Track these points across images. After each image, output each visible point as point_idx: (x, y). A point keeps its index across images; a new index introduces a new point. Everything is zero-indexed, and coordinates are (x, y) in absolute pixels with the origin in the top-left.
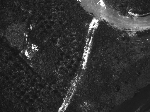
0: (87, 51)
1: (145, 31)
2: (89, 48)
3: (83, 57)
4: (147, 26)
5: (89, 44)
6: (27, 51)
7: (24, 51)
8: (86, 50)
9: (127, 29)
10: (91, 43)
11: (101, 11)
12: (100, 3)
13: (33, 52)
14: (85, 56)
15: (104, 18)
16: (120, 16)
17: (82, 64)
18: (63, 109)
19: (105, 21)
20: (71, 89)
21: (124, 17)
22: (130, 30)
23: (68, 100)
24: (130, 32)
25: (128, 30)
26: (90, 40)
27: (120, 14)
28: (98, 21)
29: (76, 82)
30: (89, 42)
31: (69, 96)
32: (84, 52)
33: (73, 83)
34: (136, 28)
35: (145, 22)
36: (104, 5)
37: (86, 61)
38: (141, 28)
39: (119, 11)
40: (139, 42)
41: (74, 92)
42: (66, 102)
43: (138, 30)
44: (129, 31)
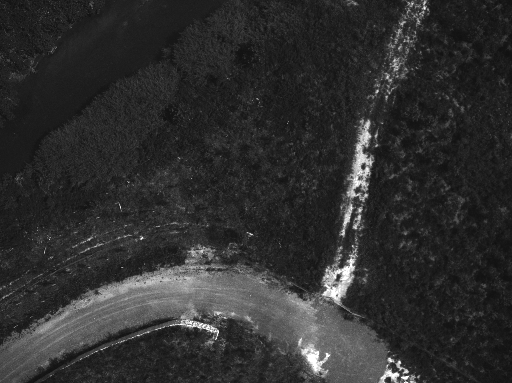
1: (151, 269)
3: (370, 162)
8: (360, 186)
9: (219, 270)
10: (344, 214)
14: (363, 167)
15: (305, 306)
16: (248, 319)
19: (301, 296)
21: (233, 314)
22: (208, 270)
24: (208, 263)
25: (213, 270)
27: (249, 323)
28: (325, 294)
31: (411, 24)
32: (367, 181)
33: (400, 71)
35: (156, 302)
37: (359, 148)
38: (166, 280)
39: (251, 336)
40: (172, 228)
43: (180, 269)
44: (213, 266)
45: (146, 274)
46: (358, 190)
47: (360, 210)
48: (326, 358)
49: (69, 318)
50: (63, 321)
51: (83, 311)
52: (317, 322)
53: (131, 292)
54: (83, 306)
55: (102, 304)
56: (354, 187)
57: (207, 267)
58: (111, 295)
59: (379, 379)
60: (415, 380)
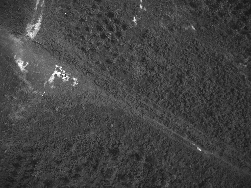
11: (21, 51)
19: (16, 36)
28: (27, 35)
36: (17, 61)
48: (27, 65)
59: (51, 75)
60: (69, 76)
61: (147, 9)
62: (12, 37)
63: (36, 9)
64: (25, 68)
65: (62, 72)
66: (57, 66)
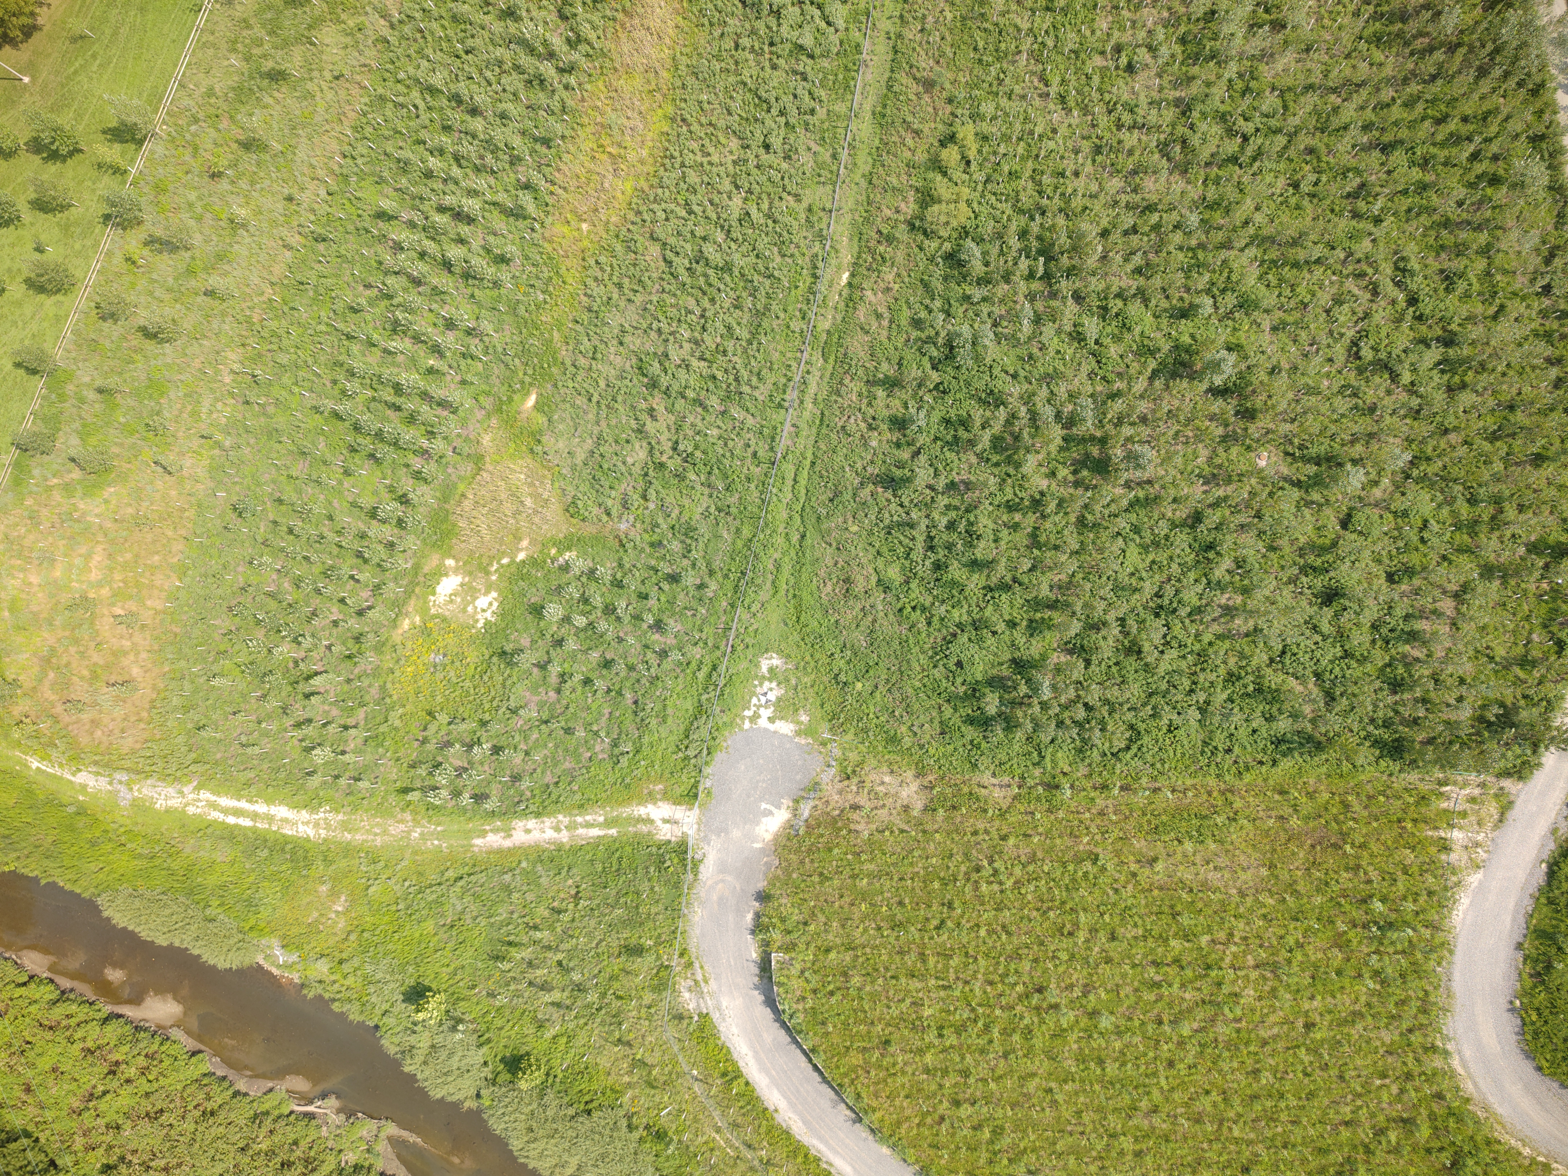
0: (550, 834)
1: (727, 1051)
2: (564, 837)
3: (521, 825)
4: (750, 1054)
5: (581, 831)
6: (462, 585)
7: (456, 571)
8: (552, 828)
9: (702, 967)
10: (592, 838)
11: (736, 833)
12: (771, 813)
13: (464, 611)
14: (528, 831)
15: (712, 853)
16: (747, 919)
17: (491, 831)
18: (285, 820)
19: (701, 861)
20: (377, 824)
21: (749, 938)
22: (706, 981)
23: (328, 827)
24: (698, 984)
25: (703, 975)
26: (599, 825)
27: (752, 917)
28: (691, 832)
29: (409, 832)
30: (588, 825)
31: (345, 826)
32: (543, 822)
33: (403, 822)
34: (724, 1004)
35: (765, 1035)
36: (768, 837)
37: (508, 843)
38: (735, 1030)
41: (367, 841)
42: (317, 825)
43: (715, 1016)
44: (699, 977)
45: (735, 1056)
46: (557, 829)
47: (579, 819)
48: (768, 807)
49: (821, 1139)
50: (826, 1143)
51: (805, 1122)
52: (726, 831)
53: (763, 1069)
54: (800, 1124)
55: (790, 1103)
56: (555, 835)
57: (703, 984)
58: (775, 1092)
59: (775, 732)
60: (761, 685)
61: (521, 539)
62: (708, 871)
63: (613, 832)
64: (778, 807)
65: (759, 707)
66: (747, 725)
